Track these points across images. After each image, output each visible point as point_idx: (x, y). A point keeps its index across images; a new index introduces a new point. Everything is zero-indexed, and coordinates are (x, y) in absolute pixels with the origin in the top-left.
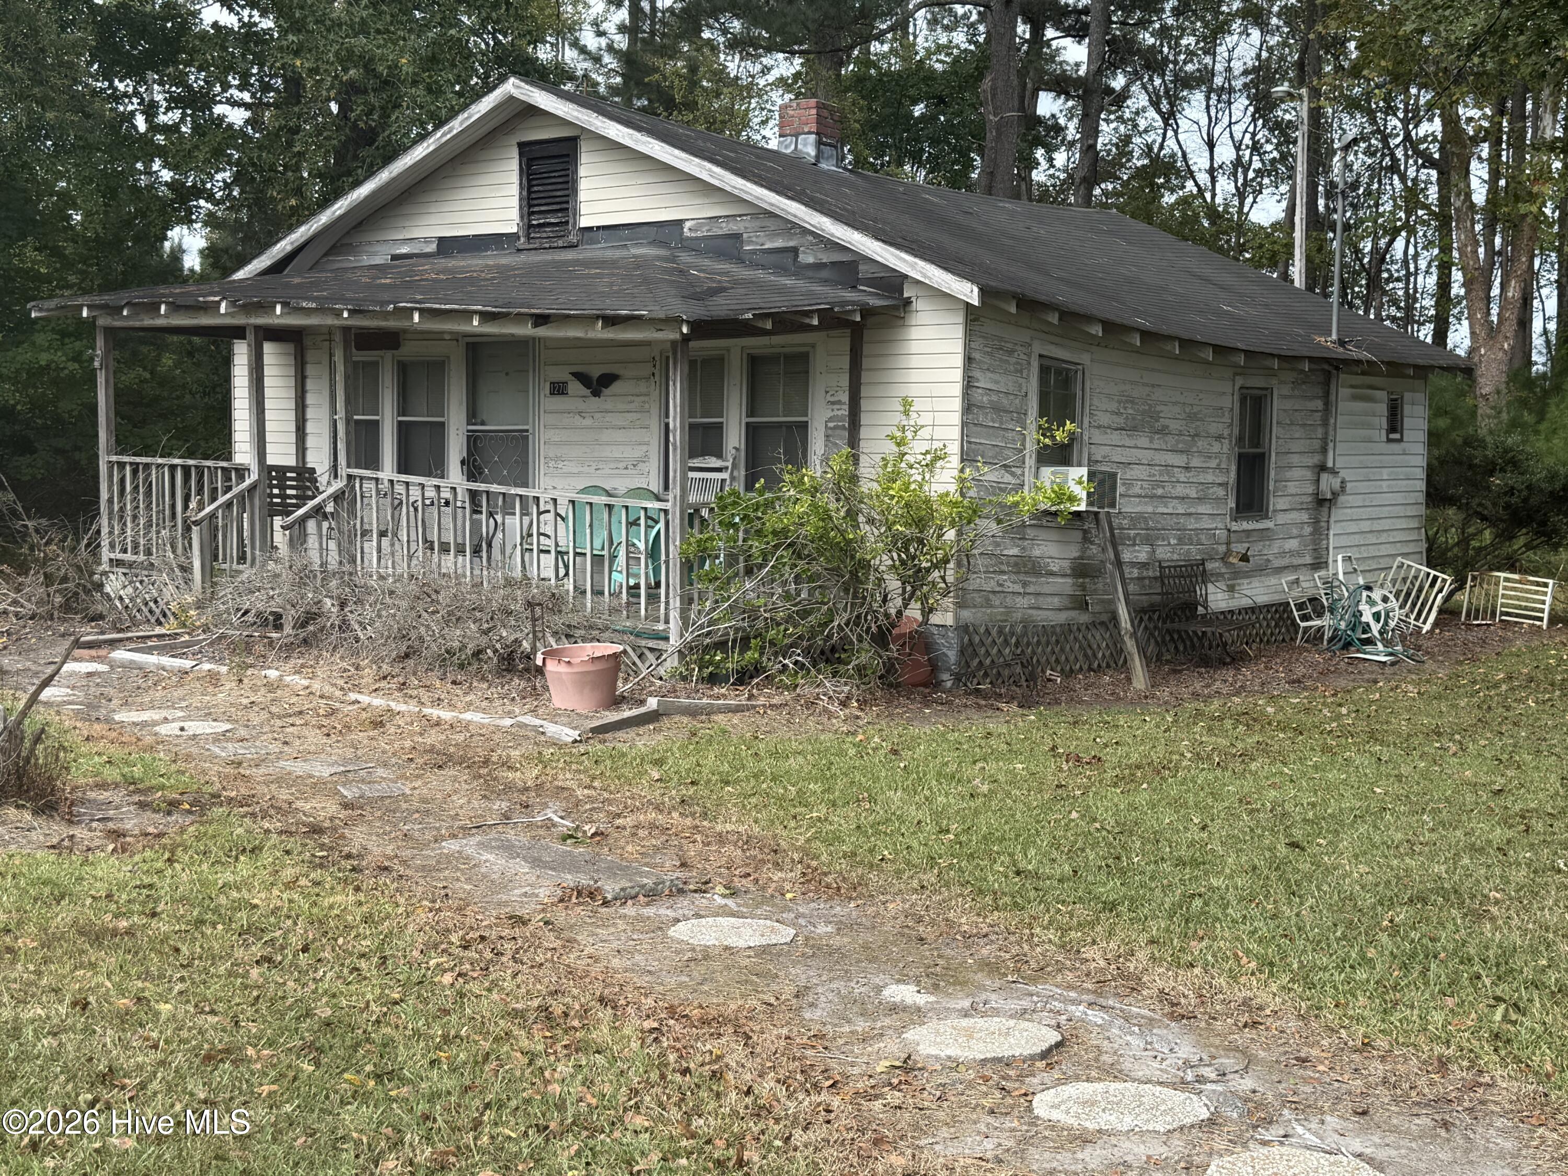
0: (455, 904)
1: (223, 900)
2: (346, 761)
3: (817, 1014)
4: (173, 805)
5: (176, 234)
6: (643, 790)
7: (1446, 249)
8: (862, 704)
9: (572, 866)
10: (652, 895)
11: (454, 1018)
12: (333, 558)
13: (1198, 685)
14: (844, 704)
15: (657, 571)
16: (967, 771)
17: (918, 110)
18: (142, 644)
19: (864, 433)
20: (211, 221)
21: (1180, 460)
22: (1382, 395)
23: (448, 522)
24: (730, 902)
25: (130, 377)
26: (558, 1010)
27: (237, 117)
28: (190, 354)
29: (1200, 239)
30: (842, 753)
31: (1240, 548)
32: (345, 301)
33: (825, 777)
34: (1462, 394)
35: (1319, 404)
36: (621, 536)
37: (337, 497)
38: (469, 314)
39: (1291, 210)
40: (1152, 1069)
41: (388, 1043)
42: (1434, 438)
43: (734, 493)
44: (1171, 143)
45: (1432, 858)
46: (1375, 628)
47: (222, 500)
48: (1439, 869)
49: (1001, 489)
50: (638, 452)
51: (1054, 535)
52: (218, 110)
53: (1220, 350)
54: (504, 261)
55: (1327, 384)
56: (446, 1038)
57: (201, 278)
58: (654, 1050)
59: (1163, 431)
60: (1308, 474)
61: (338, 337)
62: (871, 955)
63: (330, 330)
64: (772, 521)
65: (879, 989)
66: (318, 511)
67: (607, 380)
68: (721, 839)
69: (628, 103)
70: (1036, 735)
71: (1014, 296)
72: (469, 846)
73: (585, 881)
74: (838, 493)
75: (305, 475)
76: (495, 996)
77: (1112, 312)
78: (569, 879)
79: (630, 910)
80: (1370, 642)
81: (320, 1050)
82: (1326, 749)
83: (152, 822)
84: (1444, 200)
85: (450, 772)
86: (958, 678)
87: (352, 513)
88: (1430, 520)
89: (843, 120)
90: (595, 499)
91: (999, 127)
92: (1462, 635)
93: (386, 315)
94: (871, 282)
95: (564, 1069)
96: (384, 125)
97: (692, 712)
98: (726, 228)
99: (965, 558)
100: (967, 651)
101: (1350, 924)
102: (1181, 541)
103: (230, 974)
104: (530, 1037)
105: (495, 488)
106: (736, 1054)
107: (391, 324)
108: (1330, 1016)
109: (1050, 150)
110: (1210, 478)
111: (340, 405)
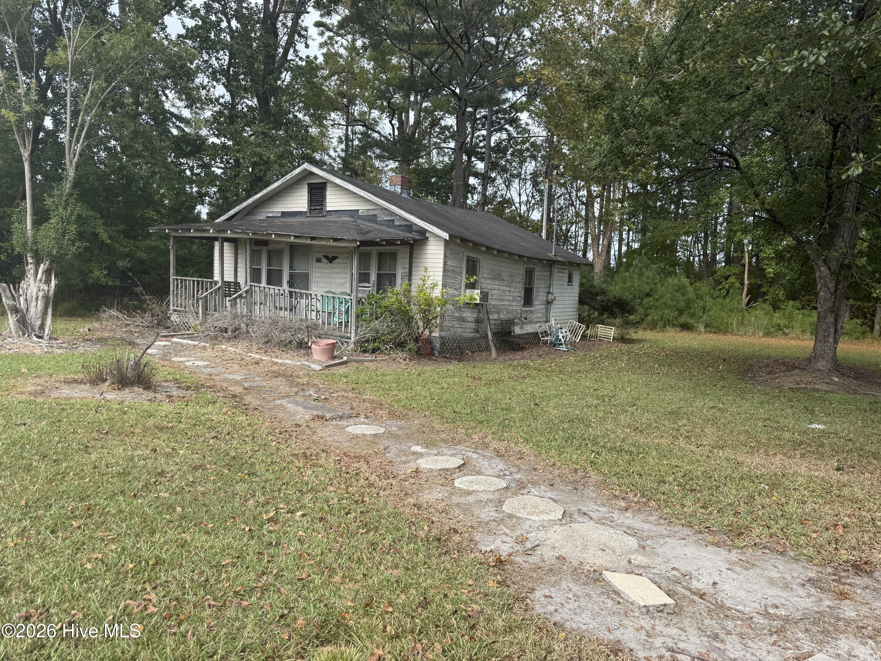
0: (278, 420)
1: (203, 418)
2: (246, 375)
3: (391, 455)
4: (189, 388)
5: (199, 207)
6: (341, 386)
7: (587, 229)
8: (410, 360)
9: (316, 408)
10: (341, 418)
11: (275, 456)
12: (245, 311)
13: (511, 356)
14: (405, 360)
15: (348, 318)
16: (441, 381)
17: (433, 180)
18: (182, 337)
19: (413, 277)
20: (210, 204)
21: (507, 289)
22: (567, 271)
23: (282, 300)
24: (366, 420)
25: (182, 252)
26: (308, 454)
27: (219, 171)
28: (202, 245)
29: (516, 223)
30: (404, 375)
31: (525, 316)
32: (250, 230)
33: (398, 382)
34: (590, 272)
35: (548, 274)
36: (337, 307)
37: (247, 292)
38: (290, 236)
39: (542, 216)
40: (490, 472)
41: (253, 464)
42: (581, 285)
43: (372, 294)
44: (508, 194)
45: (576, 408)
46: (563, 340)
47: (209, 291)
48: (578, 412)
49: (454, 296)
50: (343, 281)
51: (469, 310)
52: (213, 169)
53: (520, 256)
54: (302, 220)
55: (551, 268)
56: (272, 463)
57: (206, 222)
58: (338, 466)
59: (503, 280)
60: (545, 294)
61: (248, 241)
62: (408, 437)
63: (246, 239)
64: (384, 303)
65: (410, 447)
66: (240, 296)
67: (334, 258)
68: (364, 401)
69: (344, 173)
70: (462, 370)
71: (459, 237)
72: (284, 402)
73: (320, 413)
74: (405, 296)
75: (237, 284)
76: (289, 449)
77: (489, 243)
78: (315, 413)
79: (334, 422)
80: (561, 344)
81: (231, 466)
82: (547, 376)
83: (182, 393)
84: (587, 215)
85: (279, 379)
86: (439, 353)
87: (251, 297)
88: (579, 309)
89: (410, 182)
90: (329, 295)
91: (457, 186)
92: (588, 343)
93: (264, 235)
94: (416, 231)
95: (309, 472)
96: (265, 176)
97: (357, 361)
98: (372, 213)
99: (443, 317)
100: (443, 344)
101: (551, 428)
102: (507, 313)
103: (203, 441)
104: (299, 462)
105: (297, 290)
106: (364, 467)
107: (265, 238)
108: (544, 456)
109: (472, 194)
110: (516, 294)
111: (248, 263)
